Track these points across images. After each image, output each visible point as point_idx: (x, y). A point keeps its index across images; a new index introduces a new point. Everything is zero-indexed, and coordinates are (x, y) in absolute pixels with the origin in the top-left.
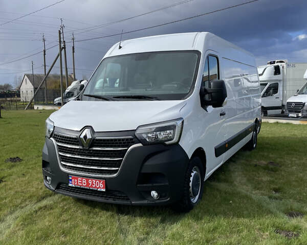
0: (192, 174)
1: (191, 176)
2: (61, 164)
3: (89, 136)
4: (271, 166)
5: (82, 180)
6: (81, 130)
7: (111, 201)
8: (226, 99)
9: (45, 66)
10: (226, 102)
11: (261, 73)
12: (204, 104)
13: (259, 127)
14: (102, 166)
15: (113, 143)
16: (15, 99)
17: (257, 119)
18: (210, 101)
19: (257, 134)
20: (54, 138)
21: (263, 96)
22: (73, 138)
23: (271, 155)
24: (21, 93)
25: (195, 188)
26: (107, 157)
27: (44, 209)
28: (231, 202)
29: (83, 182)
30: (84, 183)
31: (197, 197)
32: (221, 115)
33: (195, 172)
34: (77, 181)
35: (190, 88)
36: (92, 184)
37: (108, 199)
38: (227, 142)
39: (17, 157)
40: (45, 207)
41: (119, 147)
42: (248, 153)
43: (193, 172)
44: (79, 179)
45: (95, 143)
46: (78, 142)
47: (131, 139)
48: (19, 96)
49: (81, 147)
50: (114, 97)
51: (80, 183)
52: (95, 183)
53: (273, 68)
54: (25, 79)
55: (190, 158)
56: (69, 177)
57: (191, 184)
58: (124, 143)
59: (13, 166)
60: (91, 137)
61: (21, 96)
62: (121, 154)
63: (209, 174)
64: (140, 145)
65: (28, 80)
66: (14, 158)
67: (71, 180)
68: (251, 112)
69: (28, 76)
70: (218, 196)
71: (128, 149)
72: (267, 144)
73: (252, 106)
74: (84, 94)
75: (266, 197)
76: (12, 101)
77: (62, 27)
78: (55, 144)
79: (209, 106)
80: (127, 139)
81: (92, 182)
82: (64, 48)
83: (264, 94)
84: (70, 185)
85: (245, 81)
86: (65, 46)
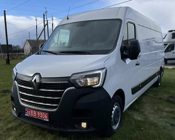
0: (114, 109)
1: (113, 110)
2: (21, 99)
3: (38, 81)
4: (171, 99)
5: (33, 112)
6: (33, 76)
7: (53, 128)
8: (140, 53)
9: (37, 35)
10: (140, 55)
11: (164, 37)
12: (124, 57)
13: (162, 72)
14: (46, 103)
15: (54, 86)
16: (21, 53)
17: (161, 66)
18: (128, 55)
19: (161, 77)
20: (17, 81)
21: (165, 52)
22: (27, 82)
23: (171, 91)
24: (25, 50)
25: (116, 119)
26: (50, 96)
27: (11, 130)
28: (142, 128)
29: (34, 113)
30: (35, 115)
31: (118, 125)
32: (136, 65)
33: (116, 107)
34: (30, 113)
35: (113, 46)
36: (40, 115)
37: (51, 127)
38: (140, 83)
39: (8, 90)
40: (12, 128)
41: (58, 89)
42: (155, 89)
43: (114, 107)
44: (31, 111)
45: (42, 86)
46: (30, 84)
47: (67, 84)
48: (23, 52)
49: (32, 89)
50: (60, 52)
51: (32, 114)
52: (42, 114)
53: (172, 35)
54: (26, 43)
55: (111, 98)
56: (25, 109)
57: (112, 116)
58: (62, 86)
59: (3, 96)
60: (39, 82)
61: (25, 52)
62: (60, 94)
63: (127, 106)
64: (73, 88)
65: (28, 43)
66: (6, 91)
67: (26, 111)
68: (158, 62)
69: (28, 40)
70: (134, 123)
71: (64, 91)
72: (168, 83)
73: (158, 58)
74: (42, 50)
75: (168, 125)
76: (19, 55)
77: (46, 12)
78: (17, 85)
79: (128, 59)
80: (64, 84)
81: (40, 114)
82: (47, 24)
83: (165, 51)
84: (26, 115)
85: (154, 43)
86: (47, 23)
